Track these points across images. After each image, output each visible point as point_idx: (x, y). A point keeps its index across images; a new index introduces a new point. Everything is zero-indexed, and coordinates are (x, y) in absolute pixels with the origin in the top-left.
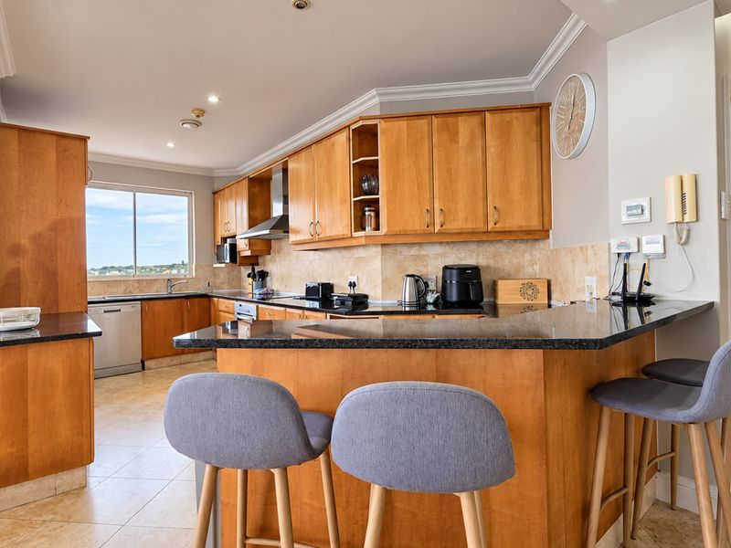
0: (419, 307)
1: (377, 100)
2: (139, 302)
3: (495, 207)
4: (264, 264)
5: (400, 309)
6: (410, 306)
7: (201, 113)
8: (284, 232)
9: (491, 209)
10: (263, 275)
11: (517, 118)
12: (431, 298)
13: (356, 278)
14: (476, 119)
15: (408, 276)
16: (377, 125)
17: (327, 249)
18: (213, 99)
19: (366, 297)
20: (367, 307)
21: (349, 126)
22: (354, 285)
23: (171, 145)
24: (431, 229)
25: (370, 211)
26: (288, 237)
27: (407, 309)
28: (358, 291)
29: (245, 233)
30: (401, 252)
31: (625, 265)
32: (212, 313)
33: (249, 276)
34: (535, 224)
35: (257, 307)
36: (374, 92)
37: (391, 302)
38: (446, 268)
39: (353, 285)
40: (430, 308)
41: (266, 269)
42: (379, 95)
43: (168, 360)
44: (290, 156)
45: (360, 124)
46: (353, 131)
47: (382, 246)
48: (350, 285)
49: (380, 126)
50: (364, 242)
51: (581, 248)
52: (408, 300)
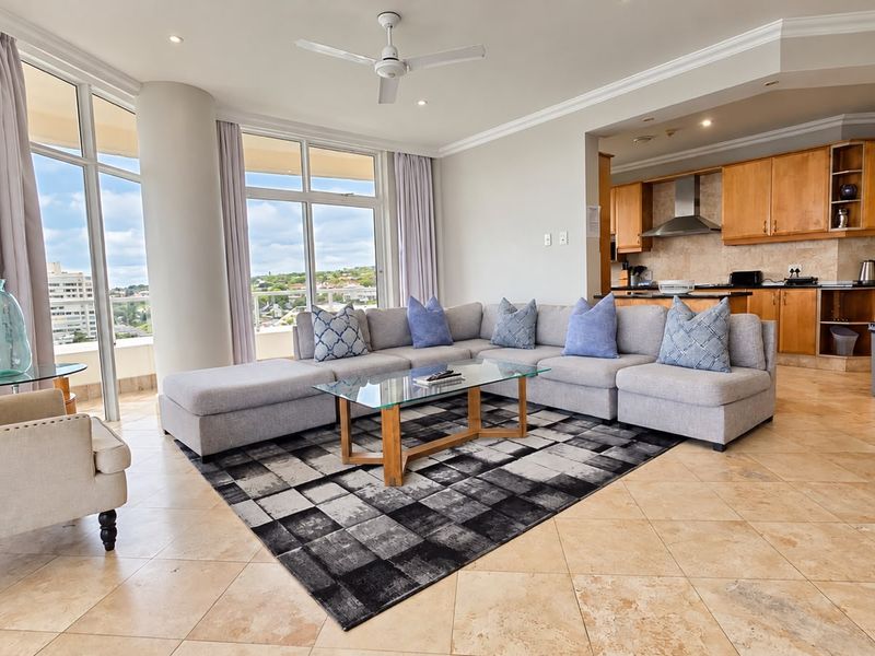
1: (839, 123)
4: (638, 261)
7: (673, 131)
13: (799, 265)
15: (869, 261)
16: (861, 145)
18: (706, 123)
21: (829, 145)
30: (855, 244)
36: (840, 117)
39: (795, 271)
41: (645, 264)
44: (725, 166)
45: (848, 144)
46: (835, 149)
47: (839, 238)
48: (792, 271)
49: (866, 146)
50: (845, 235)
52: (867, 279)
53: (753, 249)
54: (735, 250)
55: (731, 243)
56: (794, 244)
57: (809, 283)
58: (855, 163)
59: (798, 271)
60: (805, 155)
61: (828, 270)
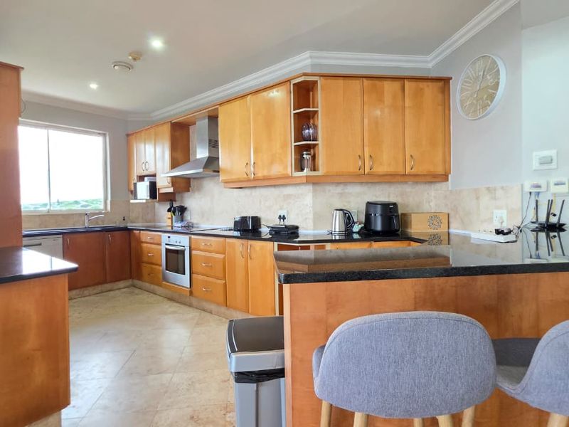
0: (348, 236)
1: (309, 62)
2: (61, 236)
3: (411, 156)
4: (182, 201)
5: (329, 237)
6: (339, 234)
7: (137, 56)
8: (215, 171)
9: (408, 157)
10: (182, 210)
11: (428, 86)
12: (356, 228)
13: (286, 211)
14: (397, 85)
15: (337, 210)
16: (317, 81)
17: (255, 187)
18: (157, 44)
19: (297, 228)
20: (298, 237)
21: (289, 81)
22: (284, 218)
23: (94, 86)
24: (362, 171)
25: (306, 154)
26: (219, 176)
27: (337, 238)
28: (288, 222)
29: (167, 173)
30: (329, 191)
31: (537, 201)
32: (133, 244)
33: (169, 210)
34: (440, 170)
35: (190, 238)
36: (307, 54)
37: (322, 232)
38: (369, 204)
39: (282, 218)
40: (356, 236)
41: (186, 204)
42: (311, 57)
43: (91, 290)
44: (220, 105)
45: (302, 79)
46: (293, 85)
48: (280, 218)
49: (320, 82)
50: (304, 180)
51: (488, 189)
52: (337, 230)
61: (306, 219)
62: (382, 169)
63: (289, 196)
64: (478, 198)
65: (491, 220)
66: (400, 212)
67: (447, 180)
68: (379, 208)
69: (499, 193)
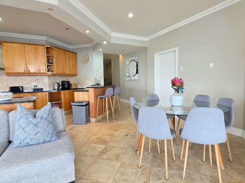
11: (74, 54)
13: (36, 84)
15: (56, 83)
21: (45, 45)
24: (64, 73)
31: (96, 80)
34: (75, 74)
38: (62, 81)
42: (46, 39)
44: (4, 42)
45: (49, 46)
46: (46, 47)
47: (48, 76)
48: (34, 86)
49: (54, 48)
50: (51, 75)
51: (87, 78)
52: (56, 88)
53: (18, 78)
54: (10, 77)
55: (9, 74)
56: (34, 77)
57: (41, 90)
58: (51, 53)
59: (36, 86)
60: (37, 46)
61: (46, 86)
62: (67, 73)
63: (38, 79)
64: (85, 80)
65: (88, 84)
66: (70, 83)
67: (77, 76)
68: (66, 83)
69: (90, 79)
